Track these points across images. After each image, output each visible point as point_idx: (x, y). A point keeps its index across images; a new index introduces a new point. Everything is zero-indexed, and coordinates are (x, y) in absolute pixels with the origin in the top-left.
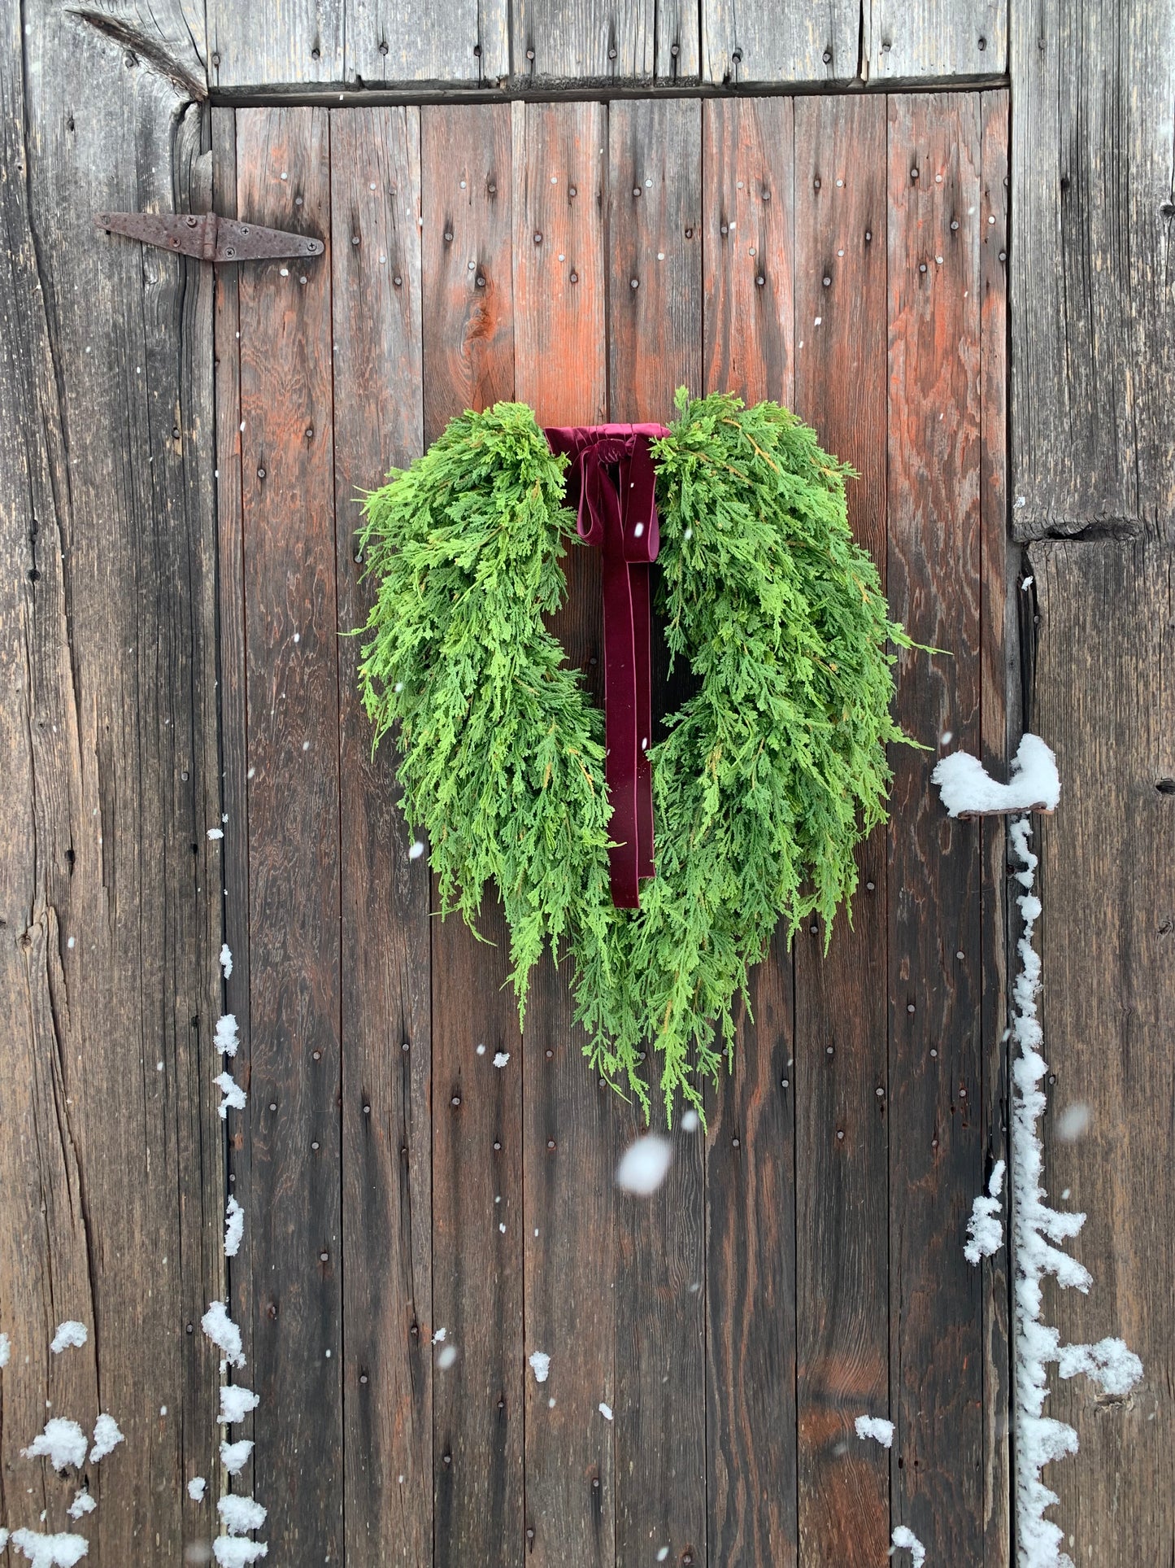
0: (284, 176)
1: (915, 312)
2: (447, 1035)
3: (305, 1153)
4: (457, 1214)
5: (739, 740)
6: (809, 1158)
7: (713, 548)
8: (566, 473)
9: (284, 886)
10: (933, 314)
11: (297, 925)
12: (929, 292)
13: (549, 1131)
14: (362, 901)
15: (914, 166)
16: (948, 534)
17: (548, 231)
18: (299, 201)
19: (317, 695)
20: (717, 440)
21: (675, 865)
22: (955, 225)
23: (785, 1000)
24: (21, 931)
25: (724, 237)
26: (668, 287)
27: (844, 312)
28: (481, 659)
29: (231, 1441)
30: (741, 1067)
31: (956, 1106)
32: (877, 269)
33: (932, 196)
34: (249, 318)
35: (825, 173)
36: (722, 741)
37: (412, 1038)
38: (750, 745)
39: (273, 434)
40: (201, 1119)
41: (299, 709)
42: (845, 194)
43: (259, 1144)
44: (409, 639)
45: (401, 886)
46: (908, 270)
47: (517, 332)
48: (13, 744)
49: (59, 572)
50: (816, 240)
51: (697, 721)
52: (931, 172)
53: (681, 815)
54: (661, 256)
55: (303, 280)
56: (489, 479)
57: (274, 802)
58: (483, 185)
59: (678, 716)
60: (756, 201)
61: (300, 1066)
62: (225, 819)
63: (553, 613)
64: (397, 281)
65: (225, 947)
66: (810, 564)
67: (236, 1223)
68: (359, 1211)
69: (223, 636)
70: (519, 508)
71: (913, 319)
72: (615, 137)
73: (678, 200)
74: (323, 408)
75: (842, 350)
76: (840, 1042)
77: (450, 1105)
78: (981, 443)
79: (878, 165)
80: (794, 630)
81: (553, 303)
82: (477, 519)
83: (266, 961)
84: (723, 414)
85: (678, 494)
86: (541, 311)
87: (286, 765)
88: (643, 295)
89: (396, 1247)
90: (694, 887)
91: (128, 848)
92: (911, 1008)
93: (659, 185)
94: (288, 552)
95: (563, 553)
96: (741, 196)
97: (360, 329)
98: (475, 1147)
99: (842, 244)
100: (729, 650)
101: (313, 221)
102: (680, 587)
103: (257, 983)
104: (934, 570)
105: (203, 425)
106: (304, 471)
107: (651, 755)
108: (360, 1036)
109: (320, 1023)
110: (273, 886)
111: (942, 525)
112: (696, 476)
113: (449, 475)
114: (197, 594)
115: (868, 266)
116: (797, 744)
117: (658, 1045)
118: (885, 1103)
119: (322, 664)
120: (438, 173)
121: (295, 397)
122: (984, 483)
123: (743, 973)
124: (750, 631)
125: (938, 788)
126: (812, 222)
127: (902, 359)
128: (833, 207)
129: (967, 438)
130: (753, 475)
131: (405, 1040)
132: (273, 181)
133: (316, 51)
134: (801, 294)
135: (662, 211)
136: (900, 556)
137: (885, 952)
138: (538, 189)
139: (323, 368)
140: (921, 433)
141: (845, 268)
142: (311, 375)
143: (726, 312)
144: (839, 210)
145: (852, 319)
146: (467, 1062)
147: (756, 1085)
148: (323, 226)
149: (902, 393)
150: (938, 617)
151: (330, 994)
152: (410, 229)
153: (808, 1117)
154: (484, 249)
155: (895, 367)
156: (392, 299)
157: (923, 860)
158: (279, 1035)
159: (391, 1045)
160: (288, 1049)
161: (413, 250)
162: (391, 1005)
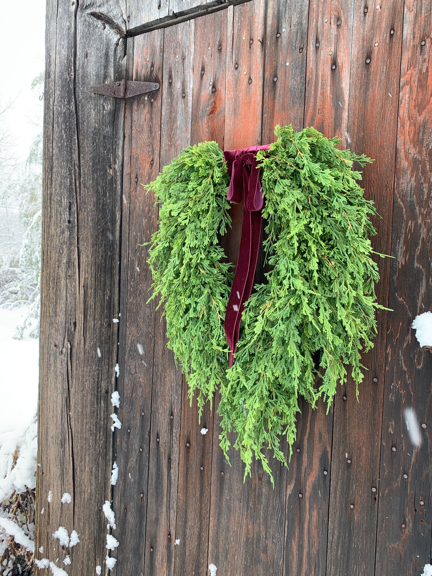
0: (148, 60)
1: (416, 69)
3: (137, 452)
4: (187, 493)
6: (335, 514)
9: (136, 344)
10: (427, 68)
11: (139, 360)
12: (426, 56)
14: (160, 354)
17: (241, 62)
18: (152, 69)
24: (61, 350)
25: (317, 48)
26: (290, 78)
27: (376, 75)
29: (109, 556)
30: (305, 459)
31: (418, 509)
32: (396, 49)
33: (430, 2)
34: (135, 119)
35: (370, 4)
37: (174, 414)
39: (141, 164)
42: (381, 12)
43: (124, 444)
46: (414, 46)
47: (226, 110)
48: (62, 282)
49: (76, 220)
50: (363, 40)
54: (287, 64)
55: (152, 100)
57: (135, 310)
58: (217, 46)
59: (262, 285)
60: (334, 26)
61: (138, 416)
62: (120, 315)
64: (184, 95)
65: (117, 365)
67: (115, 472)
68: (154, 480)
69: (122, 244)
71: (415, 73)
72: (270, 11)
73: (297, 35)
74: (157, 152)
75: (374, 97)
76: (355, 458)
81: (241, 94)
82: (182, 195)
83: (130, 373)
86: (236, 99)
87: (139, 296)
88: (278, 84)
89: (165, 499)
91: (91, 324)
92: (394, 449)
93: (288, 30)
94: (143, 211)
95: (229, 208)
96: (326, 26)
98: (194, 466)
99: (377, 39)
101: (157, 76)
103: (126, 380)
104: (420, 210)
105: (119, 162)
106: (149, 178)
108: (158, 409)
109: (145, 401)
111: (425, 185)
114: (114, 228)
115: (391, 48)
118: (377, 496)
120: (200, 46)
121: (148, 148)
125: (414, 331)
126: (362, 31)
127: (407, 96)
128: (373, 21)
131: (172, 414)
132: (145, 63)
133: (160, 6)
134: (354, 71)
135: (290, 43)
136: (401, 203)
137: (381, 416)
138: (238, 43)
139: (157, 135)
140: (417, 135)
141: (378, 52)
142: (153, 138)
143: (316, 86)
144: (377, 22)
145: (380, 79)
146: (193, 429)
147: (312, 470)
148: (160, 77)
149: (406, 115)
150: (422, 237)
151: (148, 390)
152: (189, 72)
153: (336, 492)
154: (216, 75)
155: (403, 101)
156: (182, 103)
157: (406, 369)
158: (132, 403)
159: (167, 415)
160: (135, 409)
161: (190, 81)
162: (168, 399)
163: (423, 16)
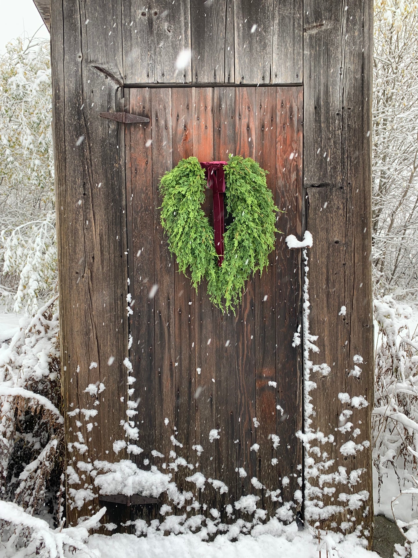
0: (141, 104)
3: (146, 324)
4: (181, 337)
5: (242, 231)
6: (258, 324)
7: (237, 190)
8: (205, 173)
10: (286, 136)
12: (286, 132)
13: (201, 319)
15: (282, 103)
16: (289, 186)
17: (200, 117)
18: (144, 109)
19: (149, 222)
20: (238, 166)
21: (229, 258)
22: (291, 116)
24: (82, 275)
25: (240, 119)
26: (227, 130)
27: (266, 136)
28: (188, 213)
29: (130, 389)
30: (243, 305)
31: (290, 313)
32: (274, 126)
33: (286, 110)
34: (133, 136)
35: (262, 104)
36: (239, 231)
38: (244, 232)
39: (138, 162)
40: (123, 316)
41: (144, 225)
42: (267, 109)
43: (136, 322)
44: (171, 209)
45: (168, 265)
46: (281, 126)
47: (193, 140)
48: (80, 232)
49: (90, 193)
50: (260, 120)
51: (233, 227)
52: (286, 105)
53: (230, 247)
54: (226, 123)
55: (145, 127)
56: (188, 174)
58: (186, 106)
59: (229, 226)
60: (247, 111)
61: (146, 305)
62: (128, 250)
63: (202, 203)
64: (166, 128)
65: (128, 278)
66: (257, 193)
67: (131, 340)
68: (159, 337)
69: (127, 208)
70: (195, 180)
71: (282, 137)
72: (215, 95)
73: (230, 110)
74: (150, 157)
75: (266, 145)
77: (179, 313)
78: (297, 166)
79: (274, 103)
80: (254, 207)
81: (201, 133)
82: (186, 183)
84: (239, 160)
85: (229, 178)
86: (199, 135)
87: (142, 238)
88: (222, 132)
89: (167, 345)
90: (233, 263)
91: (106, 255)
92: (280, 291)
93: (225, 107)
94: (142, 189)
95: (204, 190)
96: (244, 110)
97: (158, 139)
98: (184, 322)
99: (266, 120)
100: (240, 212)
101: (147, 114)
102: (230, 198)
103: (136, 287)
104: (286, 194)
105: (123, 160)
106: (145, 171)
107: (224, 235)
108: (159, 298)
110: (139, 265)
111: (288, 184)
112: (233, 174)
113: (180, 173)
114: (121, 199)
115: (272, 125)
116: (254, 232)
117: (225, 297)
118: (275, 312)
120: (176, 103)
121: (143, 154)
122: (297, 175)
123: (243, 282)
124: (244, 207)
125: (287, 243)
126: (259, 115)
127: (279, 146)
128: (264, 112)
129: (294, 165)
130: (245, 174)
131: (169, 299)
132: (138, 105)
133: (148, 76)
134: (257, 132)
135: (226, 113)
136: (279, 191)
138: (198, 108)
140: (284, 163)
141: (267, 126)
142: (147, 149)
143: (240, 136)
144: (266, 113)
145: (268, 138)
146: (183, 303)
147: (247, 308)
148: (150, 115)
149: (279, 155)
152: (169, 116)
153: (258, 315)
154: (186, 121)
155: (278, 148)
156: (165, 132)
157: (284, 258)
158: (140, 298)
159: (166, 301)
160: (143, 301)
161: (170, 121)
162: (165, 291)
163: (284, 115)
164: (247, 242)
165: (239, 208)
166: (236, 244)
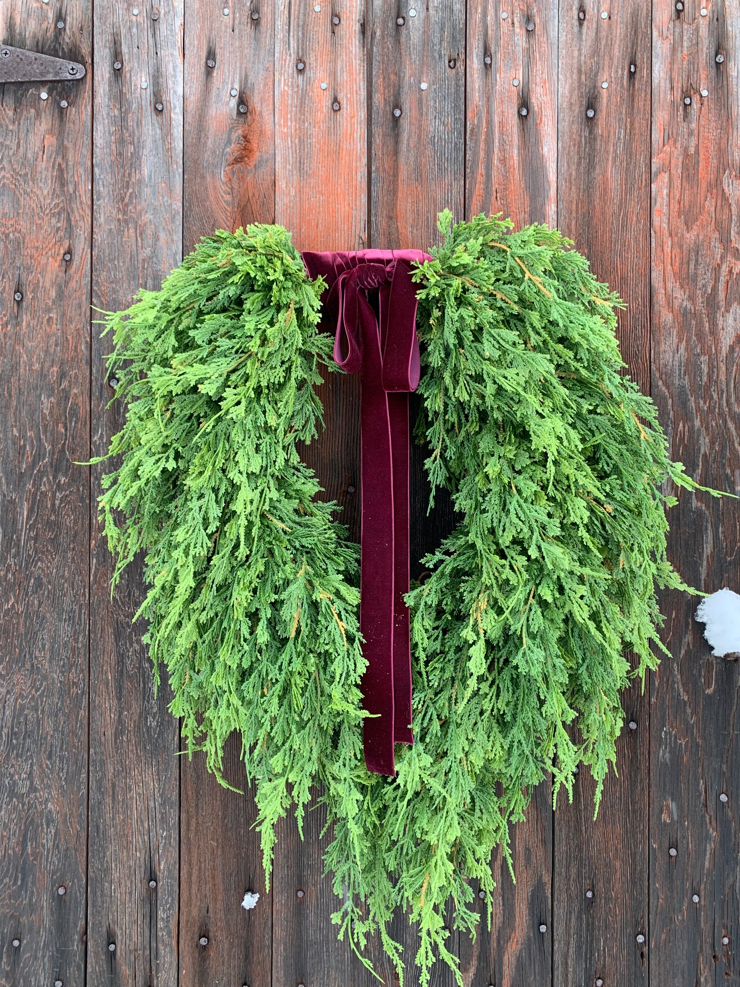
1: (679, 145)
2: (195, 872)
5: (506, 587)
7: (479, 378)
8: (323, 298)
9: (31, 716)
10: (697, 146)
11: (44, 756)
12: (694, 125)
13: (299, 975)
14: (110, 733)
16: (711, 367)
17: (311, 59)
18: (61, 25)
19: (69, 521)
20: (484, 263)
21: (436, 726)
22: (720, 59)
23: (544, 842)
25: (487, 67)
26: (431, 117)
27: (607, 143)
28: (227, 493)
30: (498, 910)
31: (719, 954)
32: (640, 103)
33: (697, 30)
35: (589, 5)
36: (487, 588)
37: (160, 875)
38: (519, 594)
39: (31, 257)
41: (50, 535)
42: (610, 26)
43: (1, 981)
44: (151, 469)
45: (150, 719)
46: (673, 102)
47: (278, 158)
50: (580, 72)
51: (460, 562)
52: (696, 6)
53: (443, 670)
54: (424, 86)
55: (64, 104)
56: (239, 302)
57: (22, 630)
58: (246, 11)
59: (438, 556)
60: (519, 31)
61: (45, 901)
63: (308, 443)
64: (159, 109)
66: (582, 397)
70: (270, 332)
71: (678, 152)
73: (442, 29)
74: (82, 233)
75: (605, 182)
76: (600, 885)
77: (198, 945)
80: (568, 469)
81: (314, 131)
82: (224, 343)
83: (12, 793)
84: (491, 236)
85: (441, 321)
86: (302, 139)
87: (34, 592)
88: (405, 124)
90: (456, 748)
92: (673, 852)
93: (423, 15)
94: (42, 375)
95: (320, 381)
96: (505, 27)
97: (120, 154)
99: (606, 76)
100: (495, 488)
101: (75, 46)
102: (441, 418)
104: (697, 404)
106: (60, 295)
107: (409, 599)
108: (107, 871)
109: (66, 856)
110: (20, 715)
111: (704, 358)
112: (461, 301)
113: (195, 294)
115: (632, 97)
116: (572, 594)
117: (414, 918)
118: (645, 950)
119: (74, 489)
121: (54, 221)
123: (504, 831)
124: (518, 468)
125: (703, 626)
126: (576, 53)
127: (665, 192)
128: (597, 39)
129: (730, 272)
130: (522, 301)
131: (152, 877)
132: (35, 5)
134: (565, 125)
135: (426, 41)
136: (664, 388)
137: (647, 793)
138: (301, 17)
139: (82, 192)
140: (685, 266)
141: (609, 100)
142: (70, 199)
143: (489, 142)
144: (603, 42)
145: (615, 151)
146: (215, 900)
147: (513, 929)
148: (85, 50)
149: (665, 225)
150: (702, 451)
151: (76, 827)
152: (172, 55)
153: (567, 963)
154: (246, 76)
155: (659, 199)
156: (153, 125)
157: (686, 699)
158: (23, 869)
159: (138, 882)
160: (33, 883)
161: (175, 76)
162: (138, 840)
163: (685, 51)
164: (539, 654)
165: (492, 468)
166: (477, 662)
